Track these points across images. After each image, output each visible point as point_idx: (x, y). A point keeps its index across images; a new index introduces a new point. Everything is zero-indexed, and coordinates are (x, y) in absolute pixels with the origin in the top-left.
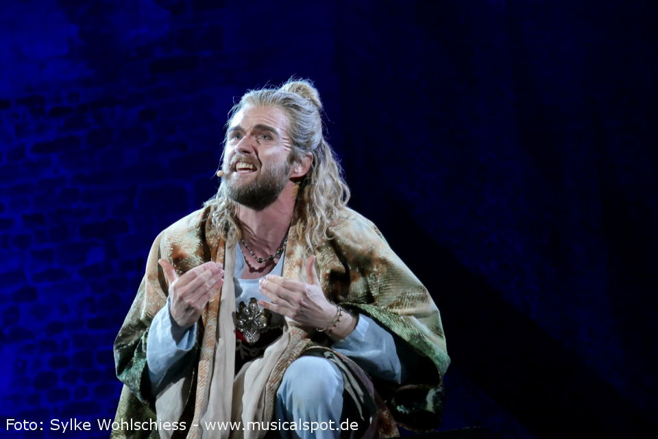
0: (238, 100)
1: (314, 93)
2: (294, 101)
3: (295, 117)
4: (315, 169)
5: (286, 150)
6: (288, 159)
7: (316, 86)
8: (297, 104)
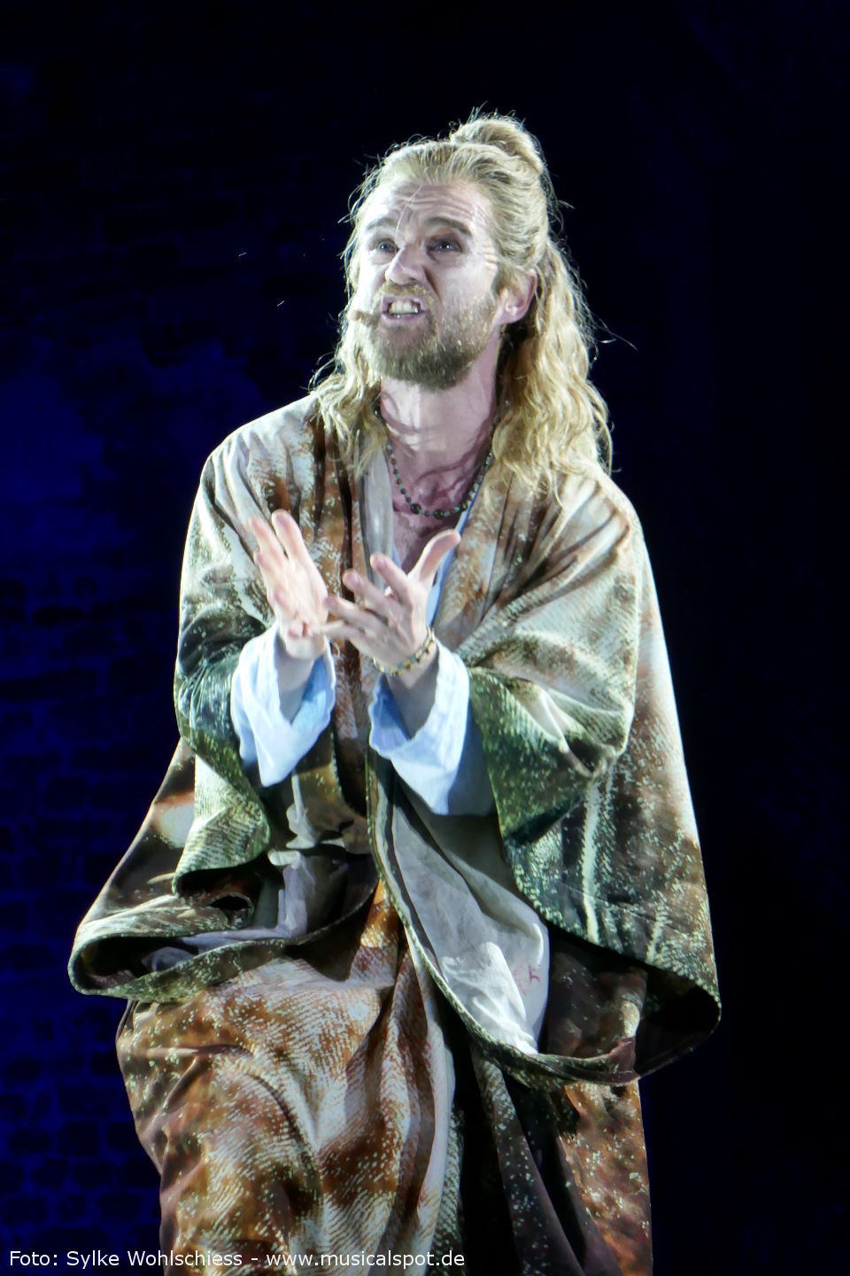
0: (376, 164)
1: (527, 143)
2: (495, 163)
3: (502, 199)
4: (540, 303)
5: (488, 269)
6: (492, 287)
7: (530, 128)
8: (502, 170)
